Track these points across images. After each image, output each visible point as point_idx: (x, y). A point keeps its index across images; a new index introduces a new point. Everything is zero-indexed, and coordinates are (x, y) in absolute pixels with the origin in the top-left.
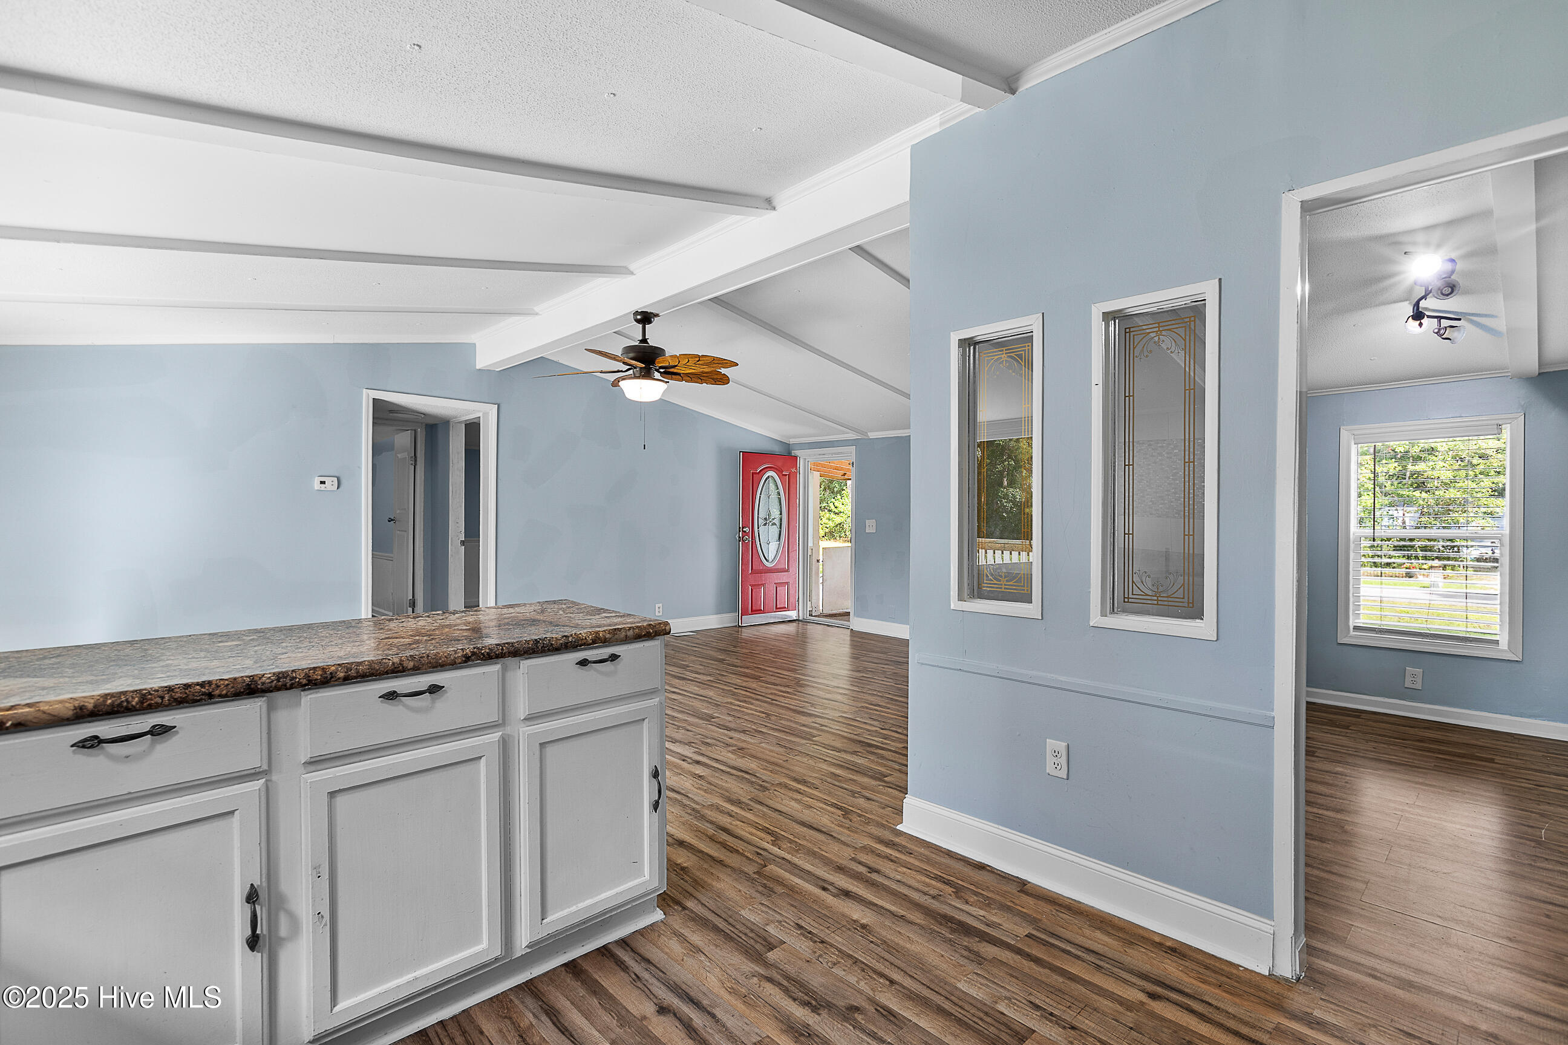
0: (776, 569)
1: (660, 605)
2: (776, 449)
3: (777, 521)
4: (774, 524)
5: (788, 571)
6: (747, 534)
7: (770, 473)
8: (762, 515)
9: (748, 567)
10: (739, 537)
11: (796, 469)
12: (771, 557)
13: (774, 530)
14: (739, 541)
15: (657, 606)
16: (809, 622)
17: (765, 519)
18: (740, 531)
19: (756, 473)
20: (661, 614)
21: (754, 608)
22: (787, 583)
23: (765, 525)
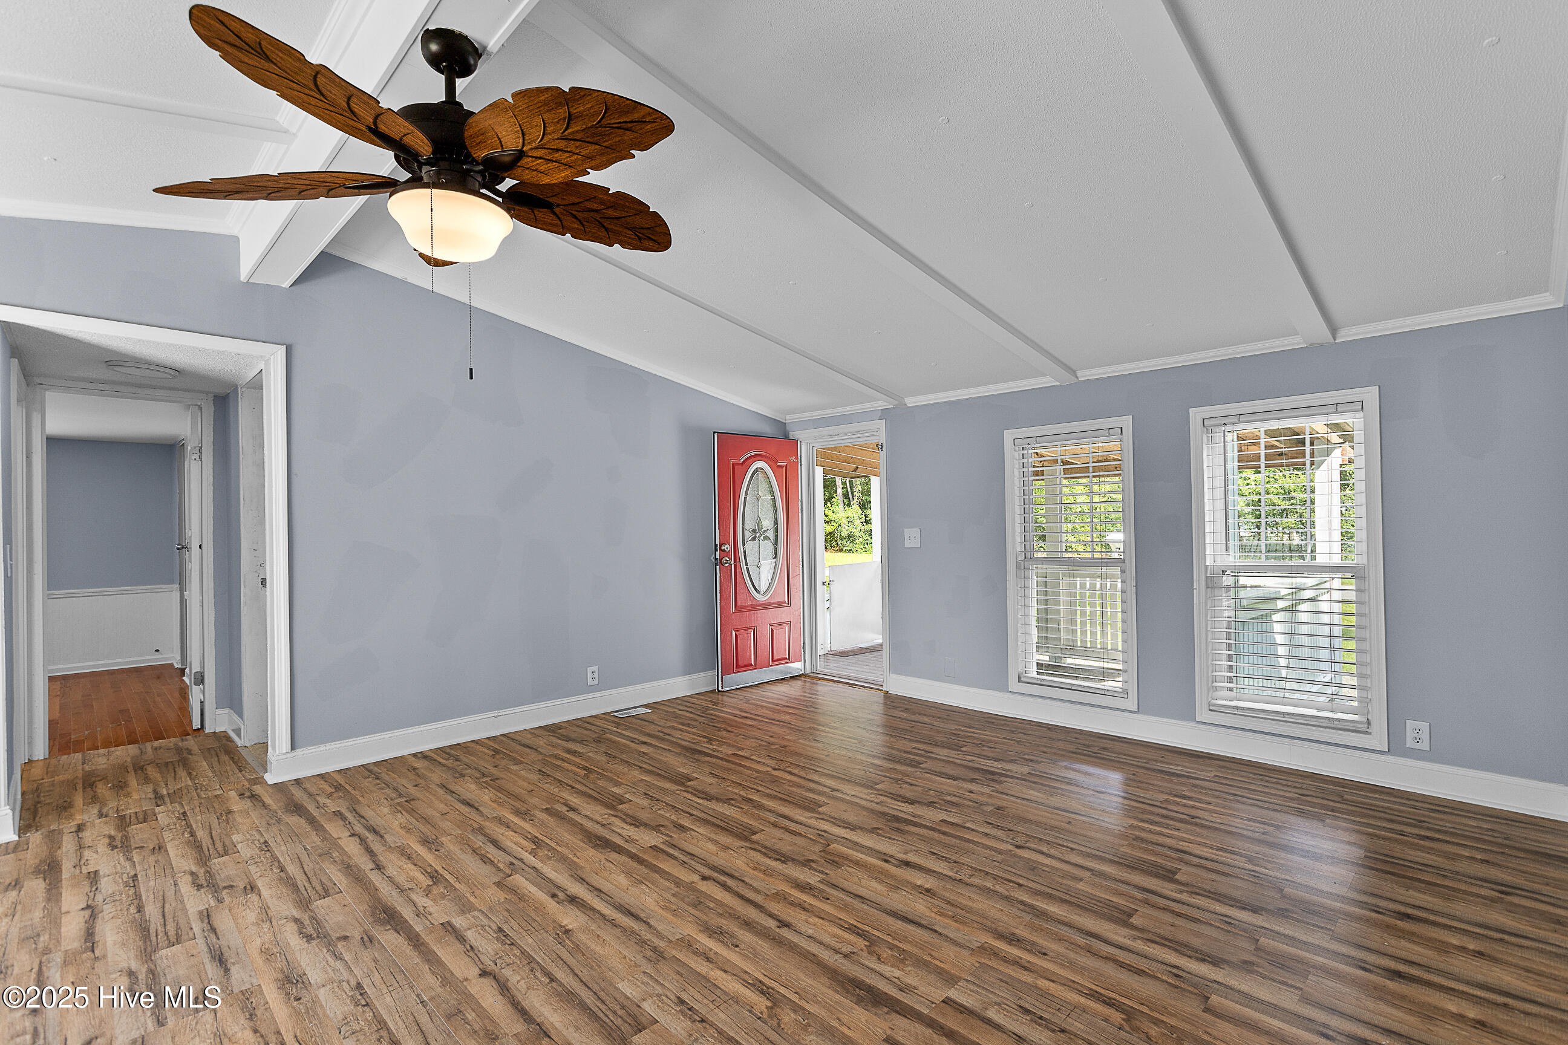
0: (774, 603)
1: (595, 668)
2: (767, 430)
3: (771, 534)
4: (766, 538)
5: (788, 604)
6: (728, 554)
7: (760, 464)
8: (750, 525)
9: (730, 603)
10: (716, 559)
11: (797, 459)
12: (763, 587)
13: (767, 547)
14: (716, 565)
15: (590, 670)
16: (820, 679)
17: (754, 531)
18: (716, 550)
19: (738, 464)
20: (596, 682)
21: (740, 663)
22: (789, 624)
23: (754, 539)
